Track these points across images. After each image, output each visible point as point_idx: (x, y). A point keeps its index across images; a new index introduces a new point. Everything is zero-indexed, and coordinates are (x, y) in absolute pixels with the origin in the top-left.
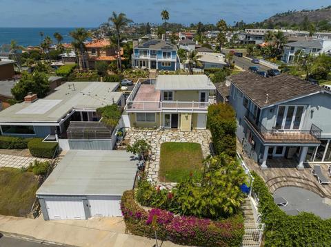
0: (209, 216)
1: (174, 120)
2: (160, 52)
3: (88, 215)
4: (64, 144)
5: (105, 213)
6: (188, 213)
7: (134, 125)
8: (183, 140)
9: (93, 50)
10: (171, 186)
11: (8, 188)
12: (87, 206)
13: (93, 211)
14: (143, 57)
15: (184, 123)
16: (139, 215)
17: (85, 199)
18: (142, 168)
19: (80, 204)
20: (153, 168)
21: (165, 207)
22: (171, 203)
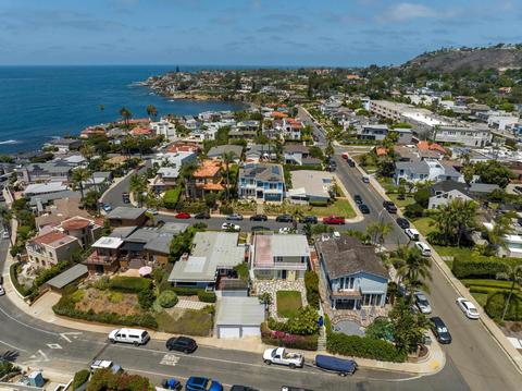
0: (301, 334)
1: (284, 274)
2: (266, 184)
3: (241, 335)
4: (219, 294)
5: (250, 334)
6: (293, 333)
7: (257, 276)
8: (290, 289)
9: (201, 179)
10: (285, 320)
11: (194, 321)
12: (241, 331)
13: (244, 333)
14: (249, 186)
15: (291, 276)
16: (270, 335)
17: (240, 327)
18: (267, 310)
19: (238, 329)
20: (274, 309)
21: (282, 330)
22: (285, 328)
